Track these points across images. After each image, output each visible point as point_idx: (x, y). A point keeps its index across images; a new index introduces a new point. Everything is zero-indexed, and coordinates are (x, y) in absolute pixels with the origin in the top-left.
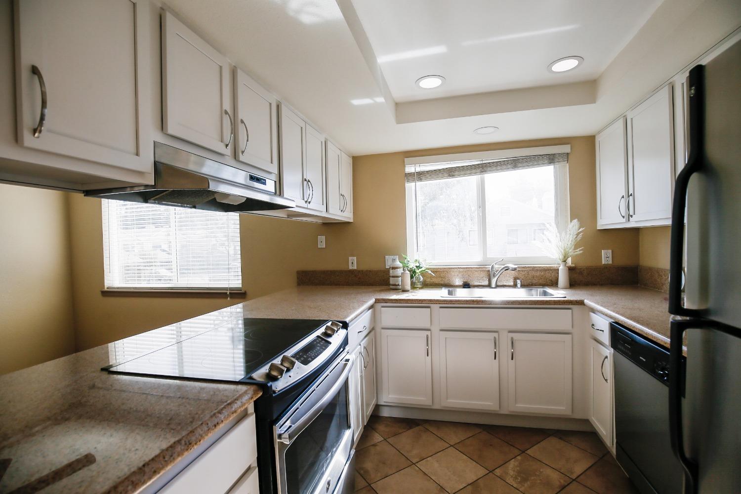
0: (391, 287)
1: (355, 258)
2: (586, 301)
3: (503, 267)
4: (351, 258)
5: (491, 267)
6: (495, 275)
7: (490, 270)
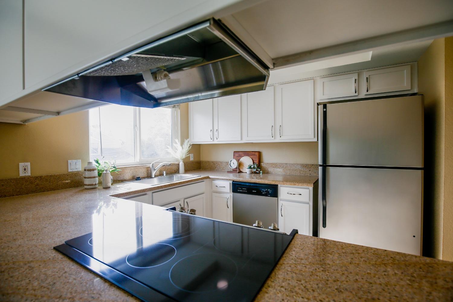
0: (86, 187)
1: (28, 164)
2: (211, 177)
3: (161, 164)
4: (21, 165)
5: (151, 165)
6: (155, 170)
7: (151, 167)
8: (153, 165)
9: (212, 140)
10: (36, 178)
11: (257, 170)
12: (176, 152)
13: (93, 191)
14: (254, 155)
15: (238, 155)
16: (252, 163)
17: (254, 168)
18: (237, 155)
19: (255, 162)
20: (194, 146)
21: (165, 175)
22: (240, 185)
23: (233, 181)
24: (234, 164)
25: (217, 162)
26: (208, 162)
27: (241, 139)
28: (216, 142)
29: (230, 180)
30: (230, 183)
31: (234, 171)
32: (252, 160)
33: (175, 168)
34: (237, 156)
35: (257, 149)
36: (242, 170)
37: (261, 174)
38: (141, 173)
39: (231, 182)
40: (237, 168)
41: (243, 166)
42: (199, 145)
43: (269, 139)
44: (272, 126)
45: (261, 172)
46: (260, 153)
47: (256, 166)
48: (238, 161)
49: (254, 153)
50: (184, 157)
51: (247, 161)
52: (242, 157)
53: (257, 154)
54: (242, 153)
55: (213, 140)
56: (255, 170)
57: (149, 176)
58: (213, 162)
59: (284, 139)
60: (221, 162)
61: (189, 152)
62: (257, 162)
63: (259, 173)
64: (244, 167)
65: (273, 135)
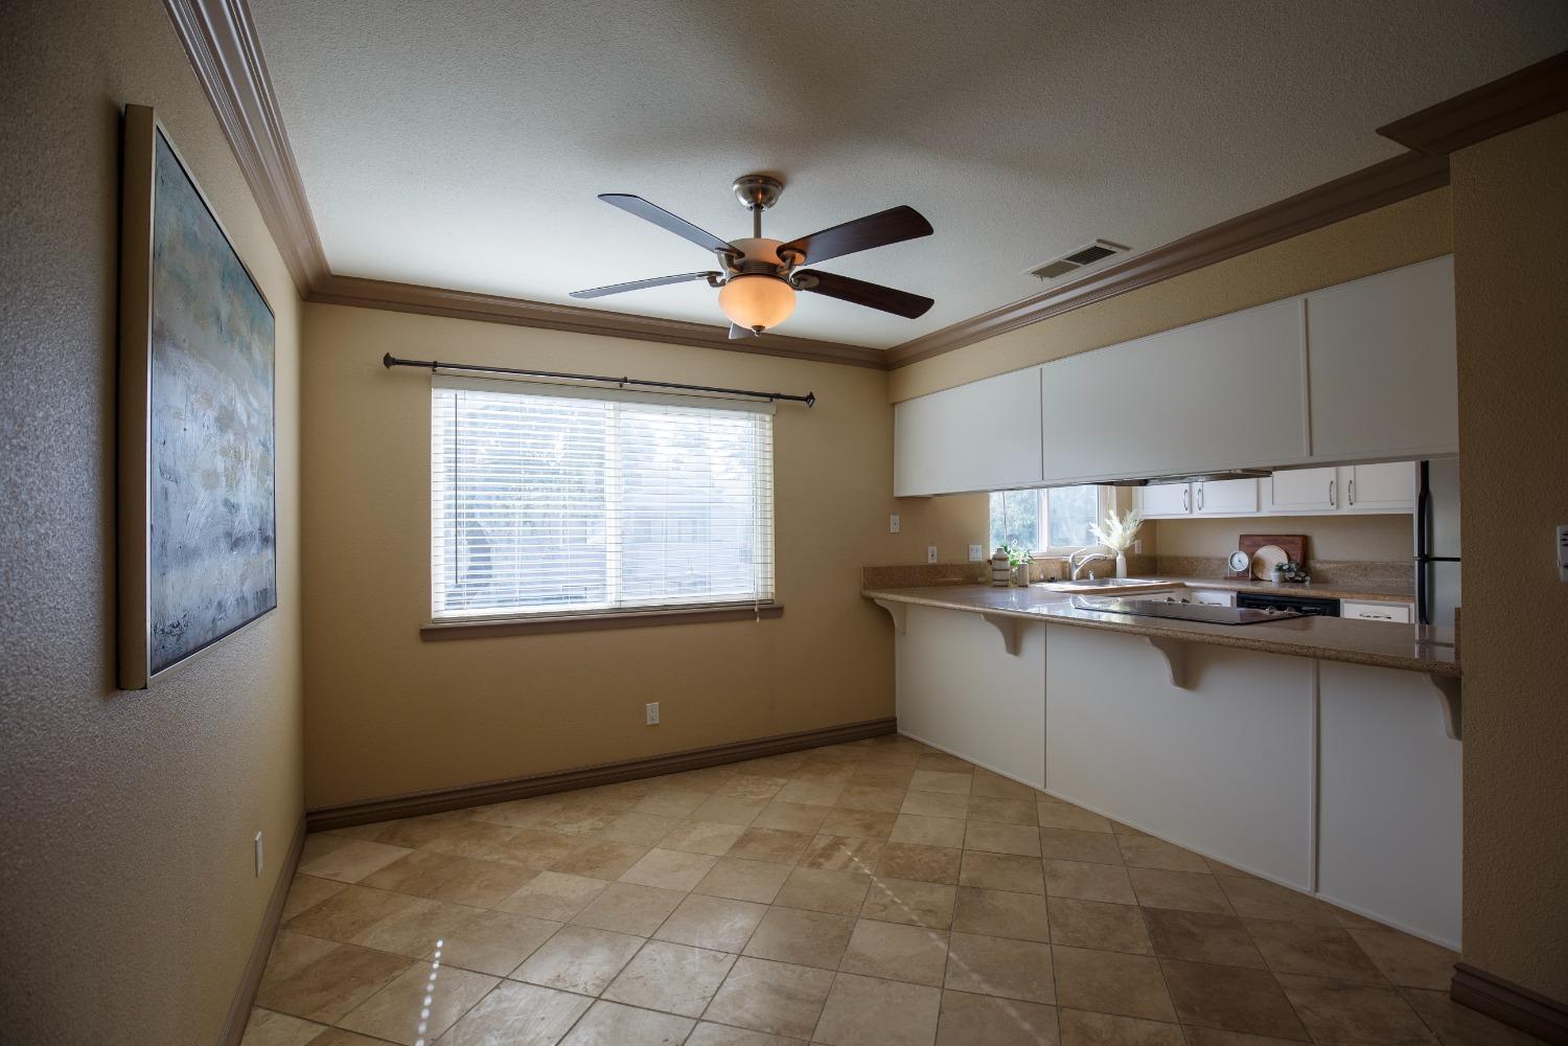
0: (996, 583)
1: (935, 548)
2: (1188, 584)
3: (1087, 557)
4: (930, 549)
5: (1070, 558)
6: (1077, 567)
7: (1070, 561)
8: (1073, 558)
9: (1188, 512)
10: (943, 566)
11: (1296, 575)
12: (1109, 535)
13: (1004, 589)
14: (1293, 543)
15: (1250, 543)
16: (1285, 561)
17: (1290, 570)
18: (1247, 543)
19: (1293, 558)
20: (1146, 522)
21: (1092, 577)
22: (1256, 600)
23: (1239, 593)
24: (1241, 561)
25: (1197, 559)
26: (1176, 558)
27: (1258, 509)
28: (1197, 515)
29: (1231, 590)
30: (1232, 597)
31: (1241, 577)
32: (1285, 554)
33: (1107, 566)
34: (1249, 546)
35: (1299, 531)
36: (1260, 575)
37: (1307, 583)
38: (1055, 571)
39: (1234, 595)
40: (1247, 570)
41: (1263, 566)
42: (1154, 521)
43: (1324, 509)
44: (1332, 483)
45: (1308, 578)
46: (1306, 541)
47: (1293, 566)
48: (1251, 555)
49: (1290, 538)
50: (1127, 545)
51: (1273, 556)
52: (1260, 546)
53: (1299, 541)
54: (1260, 538)
55: (1191, 512)
56: (1293, 575)
57: (1067, 578)
58: (1186, 558)
59: (1360, 508)
60: (1208, 559)
61: (1137, 536)
62: (1298, 558)
63: (1303, 581)
64: (1265, 570)
65: (1334, 501)
